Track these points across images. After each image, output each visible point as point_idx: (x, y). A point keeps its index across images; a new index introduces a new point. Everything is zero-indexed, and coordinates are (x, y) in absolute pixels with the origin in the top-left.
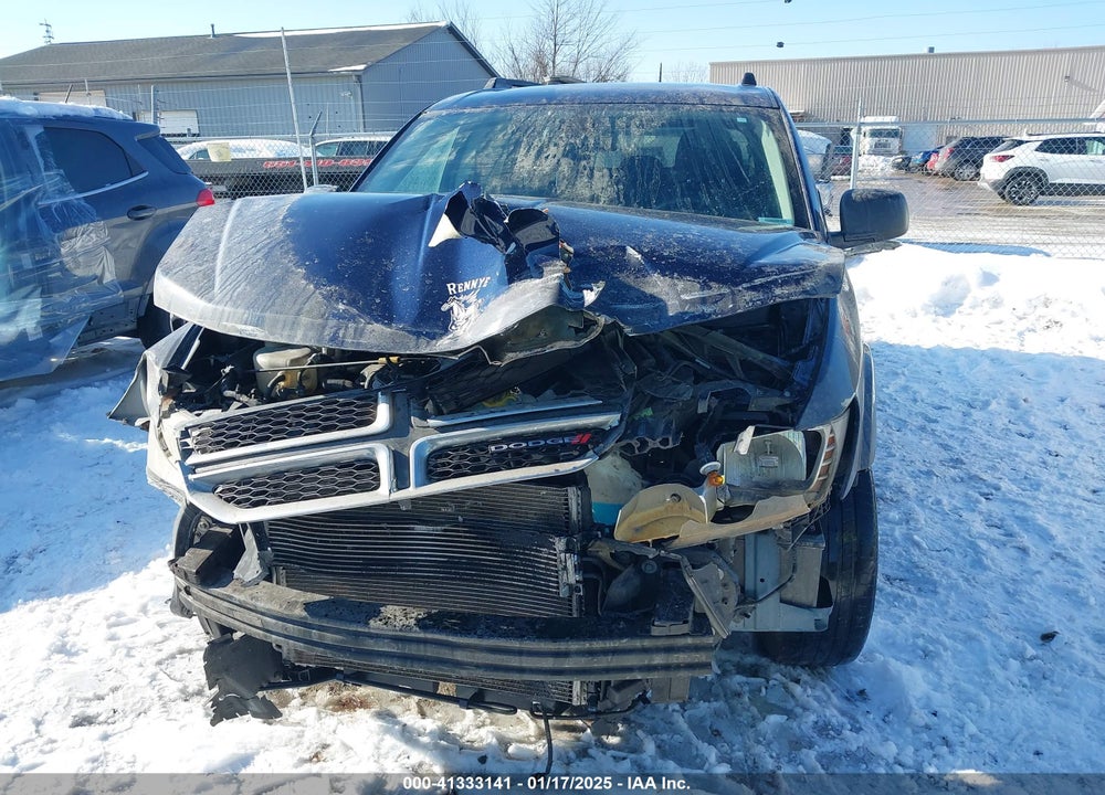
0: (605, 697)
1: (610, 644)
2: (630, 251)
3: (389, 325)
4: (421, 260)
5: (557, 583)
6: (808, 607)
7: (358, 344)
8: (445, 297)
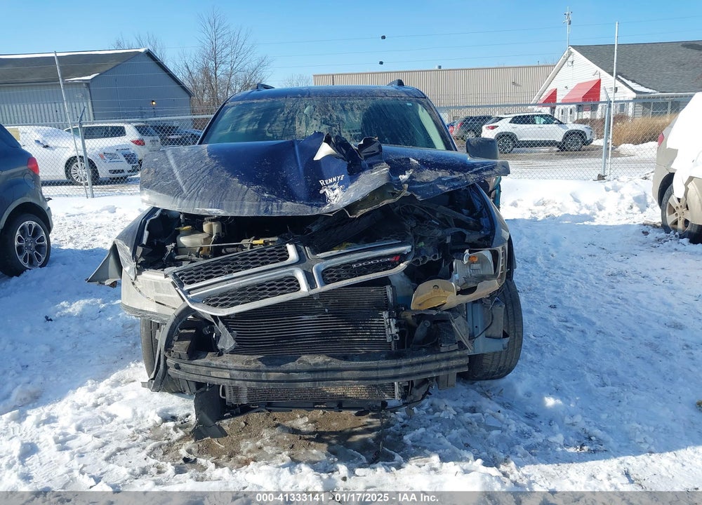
0: (411, 394)
1: (421, 359)
2: (412, 160)
3: (295, 202)
4: (301, 168)
5: (385, 335)
6: (499, 338)
7: (281, 213)
8: (320, 187)
